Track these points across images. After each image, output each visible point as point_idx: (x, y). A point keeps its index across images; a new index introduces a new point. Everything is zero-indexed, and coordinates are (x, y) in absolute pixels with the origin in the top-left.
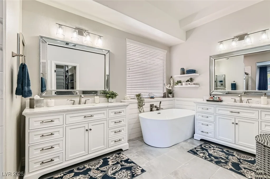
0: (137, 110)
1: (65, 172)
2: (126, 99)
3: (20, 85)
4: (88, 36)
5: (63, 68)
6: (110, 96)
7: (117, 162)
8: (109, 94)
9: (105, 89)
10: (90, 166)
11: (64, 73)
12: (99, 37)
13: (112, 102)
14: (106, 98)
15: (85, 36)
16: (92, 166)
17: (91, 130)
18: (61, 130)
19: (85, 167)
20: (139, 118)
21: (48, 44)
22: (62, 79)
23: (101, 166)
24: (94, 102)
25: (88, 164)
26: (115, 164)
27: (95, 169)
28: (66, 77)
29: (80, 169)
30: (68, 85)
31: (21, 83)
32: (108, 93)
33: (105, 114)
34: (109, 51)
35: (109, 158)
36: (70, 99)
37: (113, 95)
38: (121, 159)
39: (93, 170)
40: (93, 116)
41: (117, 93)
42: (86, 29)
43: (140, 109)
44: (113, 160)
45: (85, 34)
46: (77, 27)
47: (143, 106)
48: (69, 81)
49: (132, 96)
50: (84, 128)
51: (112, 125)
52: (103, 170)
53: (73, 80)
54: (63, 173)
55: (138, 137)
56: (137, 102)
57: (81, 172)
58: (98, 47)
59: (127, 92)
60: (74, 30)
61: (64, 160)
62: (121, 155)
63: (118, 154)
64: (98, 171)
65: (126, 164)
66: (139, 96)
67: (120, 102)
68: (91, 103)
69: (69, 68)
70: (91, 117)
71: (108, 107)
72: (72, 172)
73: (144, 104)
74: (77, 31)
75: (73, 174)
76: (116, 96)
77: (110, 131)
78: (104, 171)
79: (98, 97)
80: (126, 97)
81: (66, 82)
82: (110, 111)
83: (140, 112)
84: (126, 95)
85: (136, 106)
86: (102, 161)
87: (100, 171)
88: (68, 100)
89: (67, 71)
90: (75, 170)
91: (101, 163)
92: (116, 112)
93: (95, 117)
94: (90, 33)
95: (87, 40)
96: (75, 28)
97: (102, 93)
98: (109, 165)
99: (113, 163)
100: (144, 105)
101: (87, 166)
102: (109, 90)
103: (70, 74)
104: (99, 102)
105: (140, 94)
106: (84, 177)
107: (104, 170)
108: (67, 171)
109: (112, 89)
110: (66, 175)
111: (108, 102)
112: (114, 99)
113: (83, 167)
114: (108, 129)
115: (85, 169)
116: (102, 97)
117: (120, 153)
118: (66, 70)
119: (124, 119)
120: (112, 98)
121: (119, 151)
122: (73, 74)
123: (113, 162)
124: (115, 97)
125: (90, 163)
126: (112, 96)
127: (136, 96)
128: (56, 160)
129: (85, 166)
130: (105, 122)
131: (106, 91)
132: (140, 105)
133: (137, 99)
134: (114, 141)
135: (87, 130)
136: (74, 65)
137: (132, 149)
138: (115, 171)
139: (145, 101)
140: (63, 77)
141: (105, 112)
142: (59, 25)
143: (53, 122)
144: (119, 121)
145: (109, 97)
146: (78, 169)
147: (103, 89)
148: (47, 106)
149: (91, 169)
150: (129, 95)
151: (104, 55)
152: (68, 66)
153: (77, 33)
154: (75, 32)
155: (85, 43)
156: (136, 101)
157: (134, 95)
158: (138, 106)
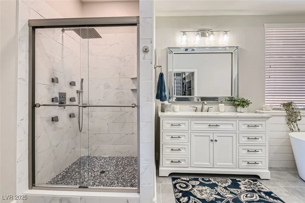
0: (286, 127)
1: (191, 178)
2: (264, 109)
3: (160, 91)
4: (212, 35)
5: (181, 76)
6: (240, 104)
7: (252, 190)
8: (239, 102)
9: (232, 95)
10: (216, 181)
11: (181, 80)
12: (225, 32)
13: (242, 112)
14: (233, 106)
15: (208, 36)
16: (218, 182)
17: (216, 141)
18: (186, 134)
19: (209, 181)
20: (289, 138)
21: (174, 53)
22: (179, 86)
23: (229, 186)
24: (218, 110)
25: (214, 178)
26: (249, 191)
27: (223, 187)
28: (183, 85)
29: (205, 180)
30: (185, 92)
31: (160, 89)
32: (237, 101)
33: (234, 125)
34: (237, 47)
35: (240, 181)
36: (192, 106)
37: (244, 103)
38: (258, 188)
39: (220, 187)
40: (219, 126)
41: (249, 101)
42: (209, 28)
43: (292, 125)
44: (246, 186)
45: (207, 35)
46: (199, 29)
47: (298, 122)
48: (186, 89)
49: (274, 106)
50: (208, 137)
51: (244, 140)
52: (232, 192)
53: (191, 87)
54: (188, 178)
55: (286, 168)
56: (286, 114)
57: (207, 184)
58: (224, 45)
59: (266, 99)
60: (197, 33)
61: (189, 165)
62: (258, 183)
63: (254, 181)
64: (227, 191)
65: (267, 197)
66: (288, 106)
67: (254, 113)
68: (215, 111)
69: (186, 75)
70: (217, 127)
71: (238, 117)
72: (197, 180)
73: (299, 118)
74: (200, 33)
75: (198, 183)
76: (248, 104)
77: (241, 148)
78: (235, 194)
79: (223, 104)
80: (264, 106)
81: (184, 89)
82: (241, 123)
83: (292, 130)
84: (265, 103)
85: (283, 120)
86: (230, 181)
87: (229, 192)
88: (191, 106)
89: (184, 79)
90: (199, 179)
91: (230, 184)
92: (249, 125)
93: (221, 127)
94: (213, 31)
95: (211, 40)
96: (197, 31)
97: (228, 100)
98: (240, 189)
99: (246, 189)
100: (299, 120)
101: (213, 181)
102: (238, 96)
103: (187, 81)
104: (225, 110)
105: (291, 102)
106: (210, 190)
107: (234, 192)
108: (193, 177)
109: (243, 95)
110: (192, 180)
111: (237, 111)
112: (245, 108)
113: (208, 179)
114: (238, 144)
115: (211, 183)
116: (228, 105)
117: (256, 181)
118: (183, 77)
119: (263, 136)
120: (243, 106)
121: (255, 178)
122: (191, 80)
123: (246, 187)
124: (247, 106)
125: (216, 178)
126: (242, 104)
127: (282, 105)
128: (183, 163)
129: (211, 179)
130: (234, 135)
131: (233, 97)
132: (291, 120)
133: (286, 110)
134: (247, 162)
135: (212, 141)
136: (191, 70)
137: (277, 181)
138: (251, 200)
139: (301, 114)
140: (180, 84)
141: (234, 123)
142: (183, 32)
143: (180, 126)
144: (254, 138)
145: (238, 105)
146: (203, 179)
147: (230, 96)
148: (174, 111)
149: (218, 185)
150: (269, 104)
151: (231, 54)
152: (184, 73)
153: (200, 36)
154: (198, 35)
155: (207, 44)
156: (284, 113)
157: (280, 104)
158: (288, 121)
